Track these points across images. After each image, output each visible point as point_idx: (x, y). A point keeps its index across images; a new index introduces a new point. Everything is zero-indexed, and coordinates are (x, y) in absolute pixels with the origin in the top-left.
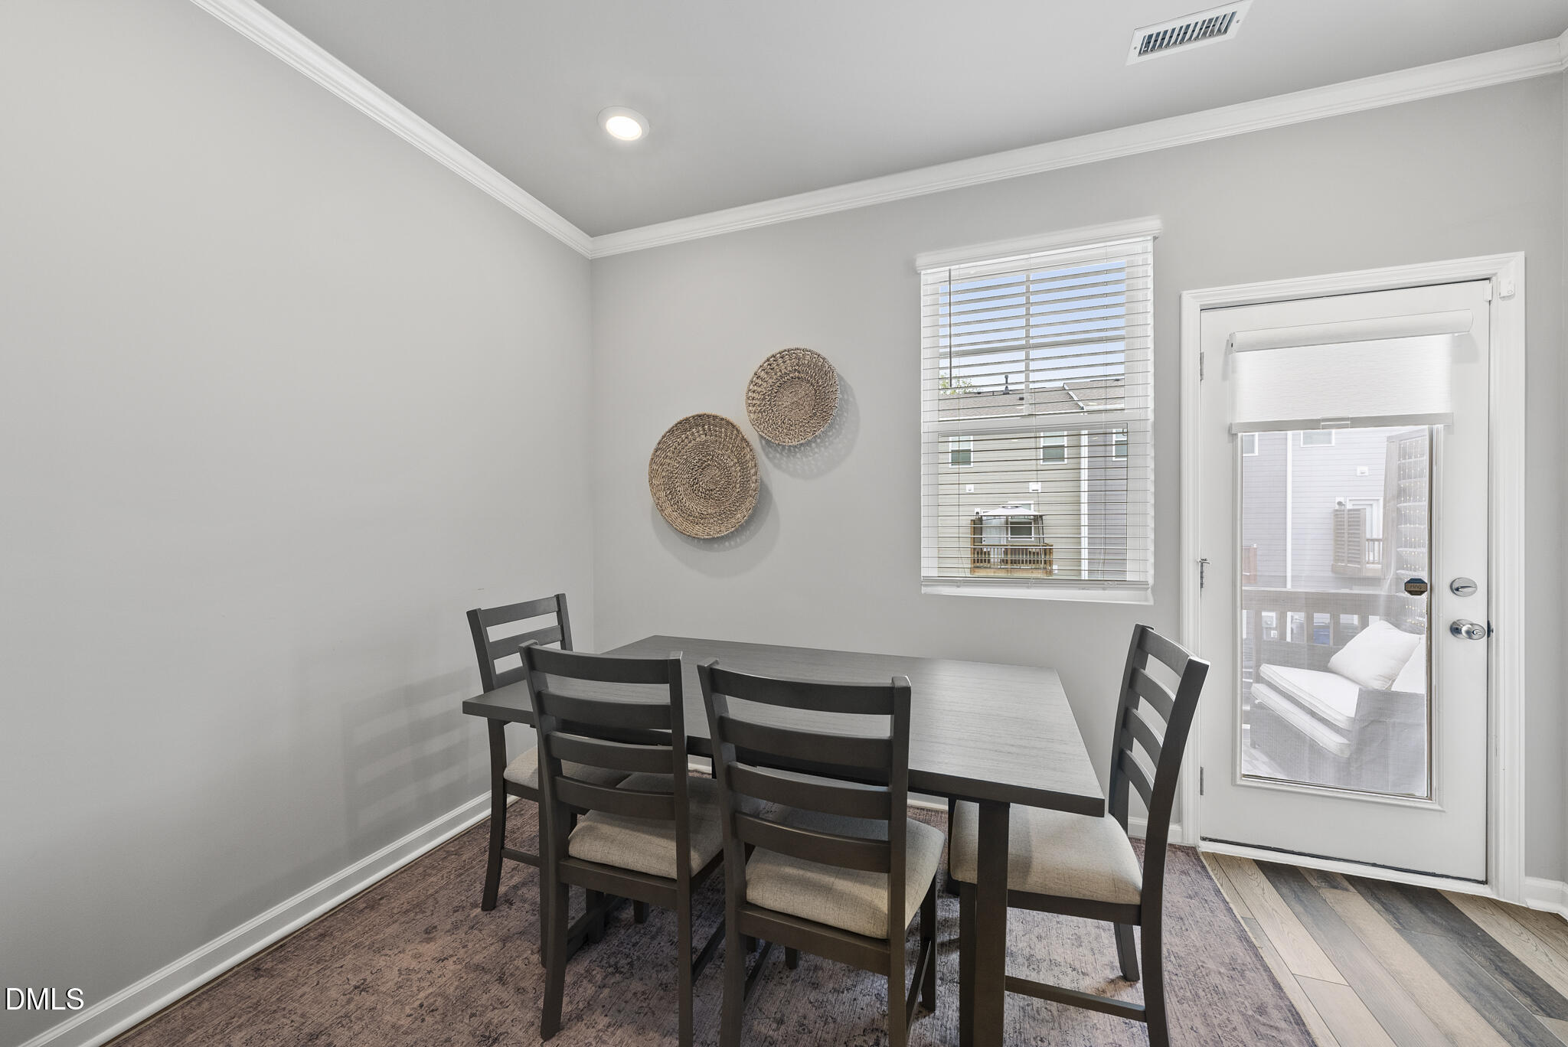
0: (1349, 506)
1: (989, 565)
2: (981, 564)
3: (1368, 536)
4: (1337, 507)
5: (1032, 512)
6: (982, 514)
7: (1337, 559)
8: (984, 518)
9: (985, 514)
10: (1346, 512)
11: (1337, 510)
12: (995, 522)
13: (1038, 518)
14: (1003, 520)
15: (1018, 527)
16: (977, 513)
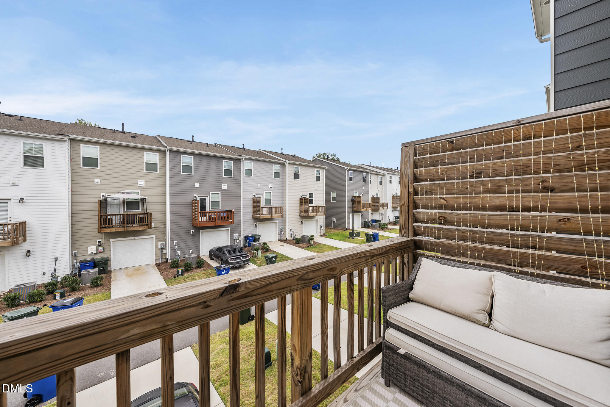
0: (256, 197)
1: (112, 226)
2: (106, 226)
3: (262, 206)
4: (253, 197)
5: (140, 196)
6: (107, 197)
7: (254, 214)
8: (108, 199)
9: (108, 197)
10: (256, 198)
11: (253, 198)
12: (116, 201)
13: (143, 200)
14: (121, 200)
15: (130, 204)
16: (103, 196)
